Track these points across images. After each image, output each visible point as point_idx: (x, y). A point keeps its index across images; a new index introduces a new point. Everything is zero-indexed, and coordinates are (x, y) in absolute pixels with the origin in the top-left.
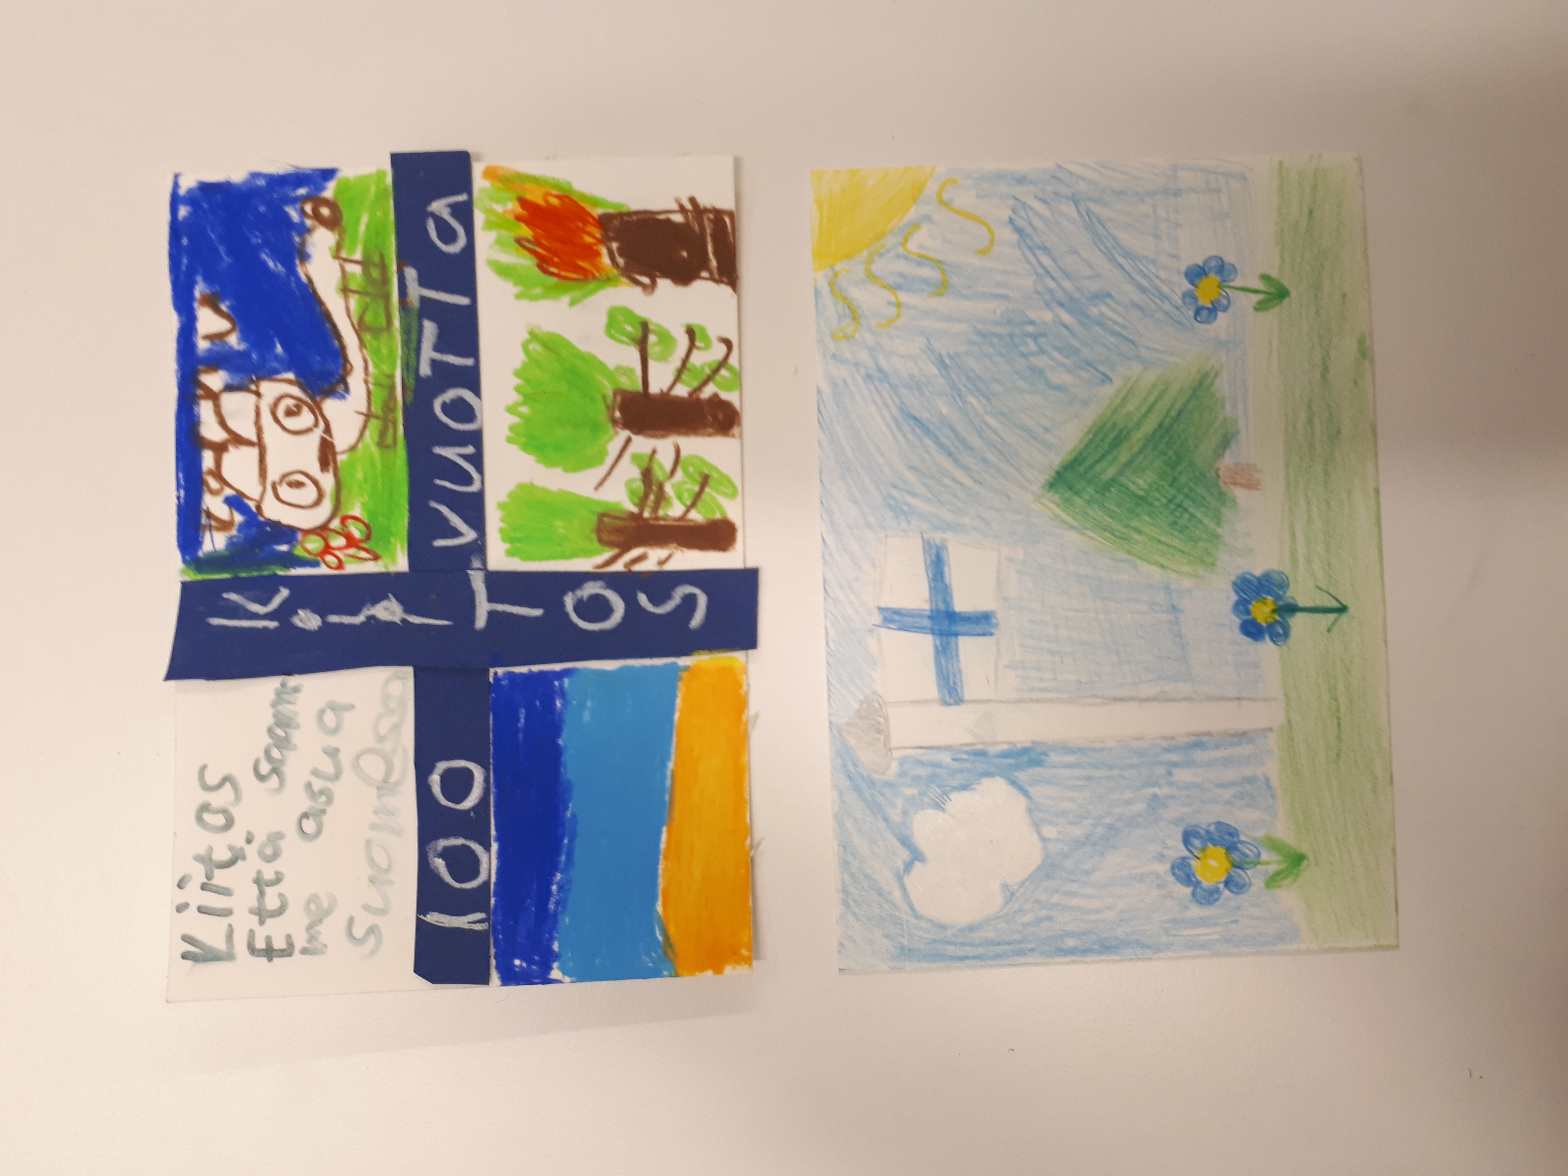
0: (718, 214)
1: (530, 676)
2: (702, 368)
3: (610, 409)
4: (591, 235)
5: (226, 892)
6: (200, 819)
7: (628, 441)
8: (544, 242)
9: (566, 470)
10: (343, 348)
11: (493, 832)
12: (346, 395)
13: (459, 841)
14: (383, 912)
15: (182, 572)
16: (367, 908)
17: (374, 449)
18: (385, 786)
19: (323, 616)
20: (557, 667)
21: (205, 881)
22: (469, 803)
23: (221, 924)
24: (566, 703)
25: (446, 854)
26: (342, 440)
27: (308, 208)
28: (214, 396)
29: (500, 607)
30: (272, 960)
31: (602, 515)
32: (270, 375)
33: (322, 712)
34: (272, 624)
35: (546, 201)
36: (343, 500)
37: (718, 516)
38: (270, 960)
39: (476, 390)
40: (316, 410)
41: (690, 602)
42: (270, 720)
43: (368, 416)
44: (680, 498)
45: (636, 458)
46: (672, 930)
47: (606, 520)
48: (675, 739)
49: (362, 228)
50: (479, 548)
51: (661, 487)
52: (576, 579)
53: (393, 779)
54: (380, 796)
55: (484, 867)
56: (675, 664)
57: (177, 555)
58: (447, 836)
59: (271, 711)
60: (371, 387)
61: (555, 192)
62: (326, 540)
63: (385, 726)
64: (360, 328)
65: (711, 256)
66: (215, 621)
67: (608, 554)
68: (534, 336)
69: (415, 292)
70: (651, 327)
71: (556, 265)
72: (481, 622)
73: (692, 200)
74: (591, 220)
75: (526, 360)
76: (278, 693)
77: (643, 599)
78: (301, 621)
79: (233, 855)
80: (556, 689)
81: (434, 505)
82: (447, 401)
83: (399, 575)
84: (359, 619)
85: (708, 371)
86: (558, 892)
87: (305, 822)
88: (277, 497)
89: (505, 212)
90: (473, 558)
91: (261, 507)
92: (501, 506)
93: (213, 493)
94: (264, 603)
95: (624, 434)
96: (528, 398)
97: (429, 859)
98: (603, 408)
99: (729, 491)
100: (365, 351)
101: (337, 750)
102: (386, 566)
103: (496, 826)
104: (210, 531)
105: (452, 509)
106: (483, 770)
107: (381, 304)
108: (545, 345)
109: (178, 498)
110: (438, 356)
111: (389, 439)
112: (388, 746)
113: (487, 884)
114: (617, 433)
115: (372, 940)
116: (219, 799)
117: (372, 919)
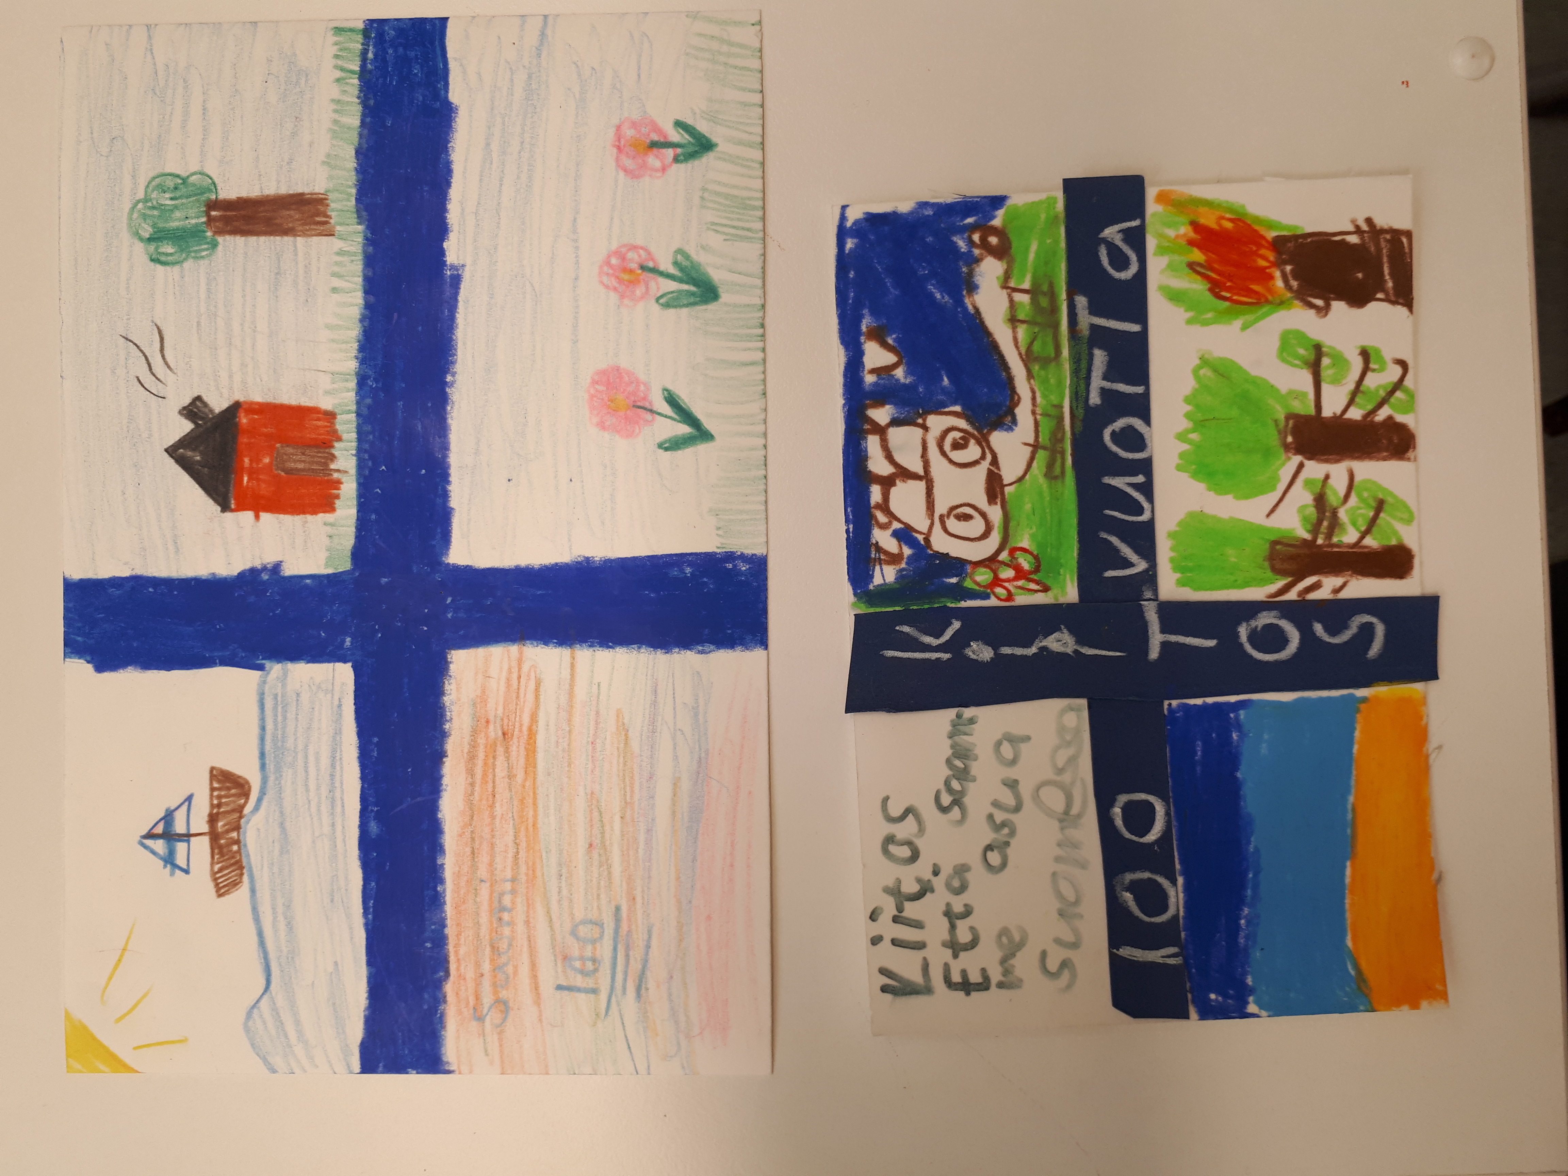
0: (1396, 234)
1: (1205, 706)
2: (1377, 390)
3: (1283, 434)
4: (1265, 258)
5: (918, 925)
6: (886, 851)
7: (1301, 466)
8: (1216, 266)
9: (1237, 498)
10: (1010, 379)
11: (1178, 867)
12: (1014, 427)
13: (1146, 875)
14: (1074, 945)
15: (854, 605)
16: (1058, 941)
17: (1042, 480)
18: (1067, 818)
19: (995, 649)
20: (1233, 699)
21: (896, 913)
22: (1152, 836)
23: (916, 957)
24: (1243, 735)
25: (1133, 887)
26: (1009, 472)
27: (976, 237)
28: (881, 431)
29: (1173, 638)
30: (970, 994)
31: (1275, 543)
32: (937, 409)
33: (999, 744)
34: (946, 656)
35: (1220, 225)
36: (1011, 532)
37: (1394, 542)
38: (968, 994)
39: (1147, 419)
40: (983, 442)
41: (1367, 631)
42: (949, 752)
43: (1036, 447)
44: (1354, 524)
45: (1308, 483)
46: (1364, 965)
47: (1278, 547)
48: (1354, 772)
49: (1032, 256)
50: (1150, 577)
51: (1335, 513)
52: (1250, 609)
53: (1075, 811)
54: (1062, 829)
55: (1172, 900)
56: (1352, 695)
57: (848, 589)
58: (1133, 870)
59: (949, 742)
60: (1038, 417)
61: (1228, 216)
62: (995, 573)
63: (1062, 757)
64: (1028, 358)
65: (1387, 277)
66: (890, 653)
67: (1281, 583)
68: (1205, 362)
69: (1085, 320)
70: (1324, 349)
71: (1228, 289)
72: (1154, 654)
73: (1369, 221)
74: (1264, 243)
75: (1197, 386)
76: (954, 725)
77: (1318, 628)
78: (974, 652)
79: (921, 887)
80: (1231, 721)
81: (1104, 535)
82: (1117, 430)
83: (1070, 606)
84: (1033, 650)
85: (1382, 393)
86: (1247, 926)
87: (989, 854)
88: (946, 531)
89: (1177, 237)
90: (1144, 588)
91: (929, 540)
92: (1171, 535)
93: (883, 527)
94: (937, 637)
95: (1297, 459)
96: (1200, 424)
97: (1117, 893)
98: (1276, 433)
99: (1406, 516)
100: (1032, 381)
101: (1016, 782)
102: (1056, 598)
103: (1180, 859)
104: (880, 564)
105: (1123, 540)
106: (1164, 803)
107: (1050, 332)
108: (1215, 371)
109: (847, 531)
110: (1107, 385)
111: (1057, 470)
112: (1067, 778)
113: (1176, 917)
114: (1289, 459)
115: (1066, 974)
116: (903, 830)
117: (1065, 953)
